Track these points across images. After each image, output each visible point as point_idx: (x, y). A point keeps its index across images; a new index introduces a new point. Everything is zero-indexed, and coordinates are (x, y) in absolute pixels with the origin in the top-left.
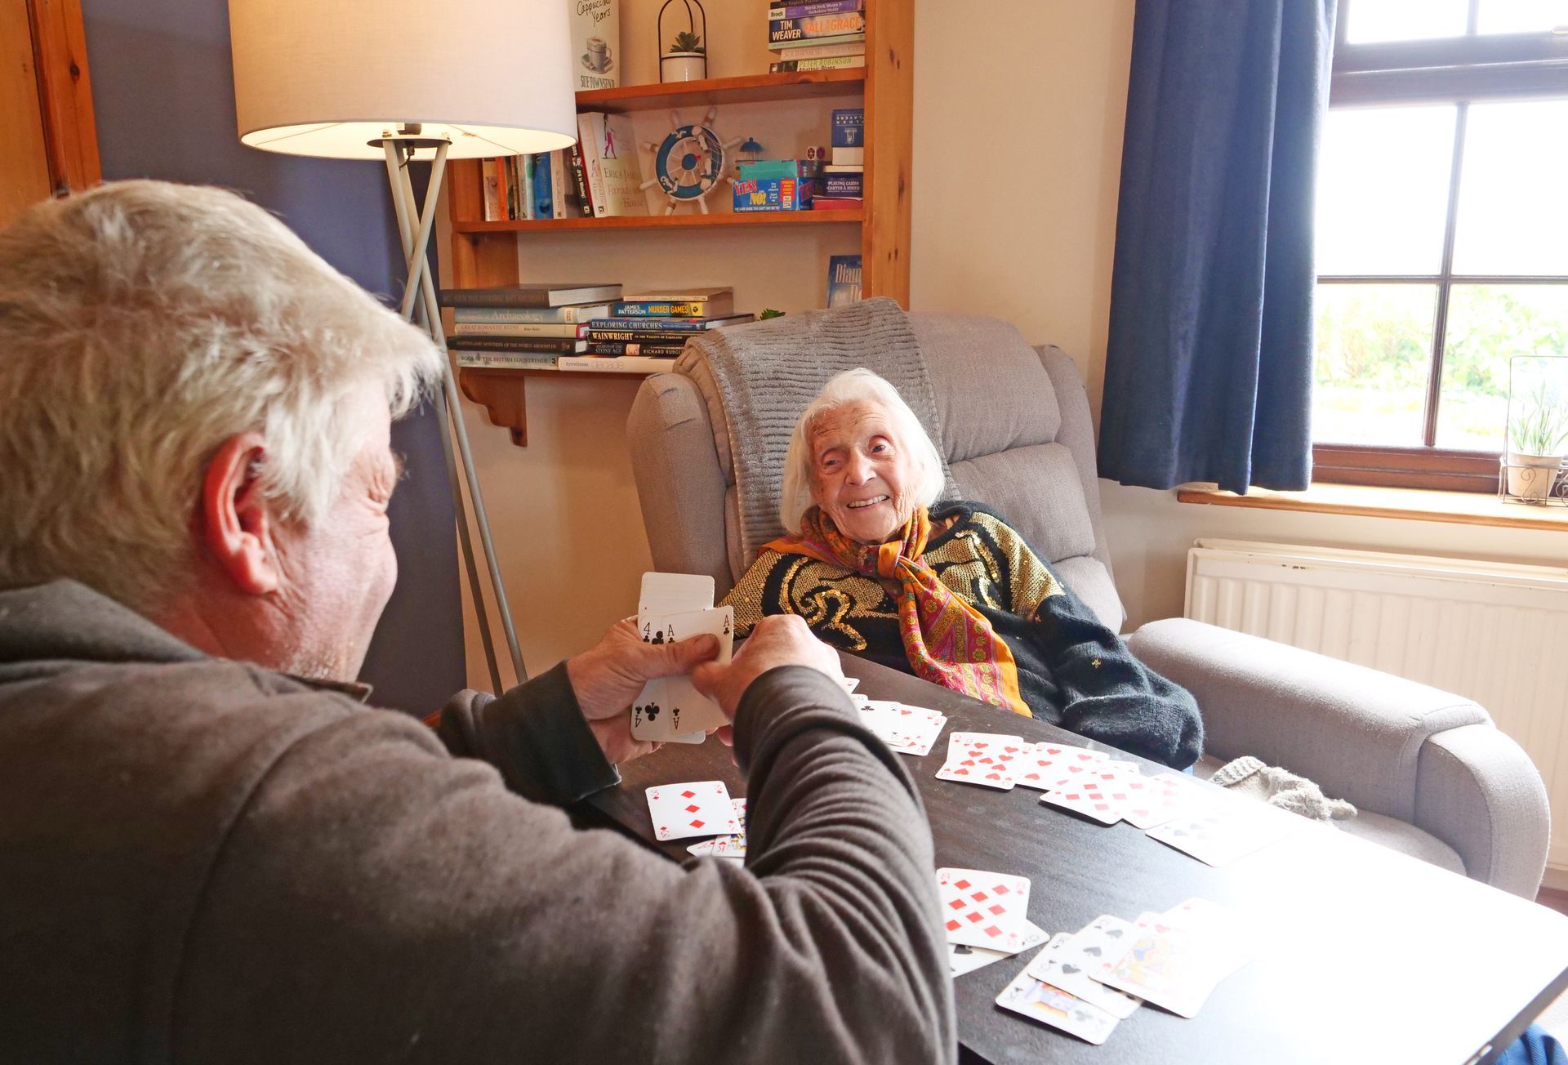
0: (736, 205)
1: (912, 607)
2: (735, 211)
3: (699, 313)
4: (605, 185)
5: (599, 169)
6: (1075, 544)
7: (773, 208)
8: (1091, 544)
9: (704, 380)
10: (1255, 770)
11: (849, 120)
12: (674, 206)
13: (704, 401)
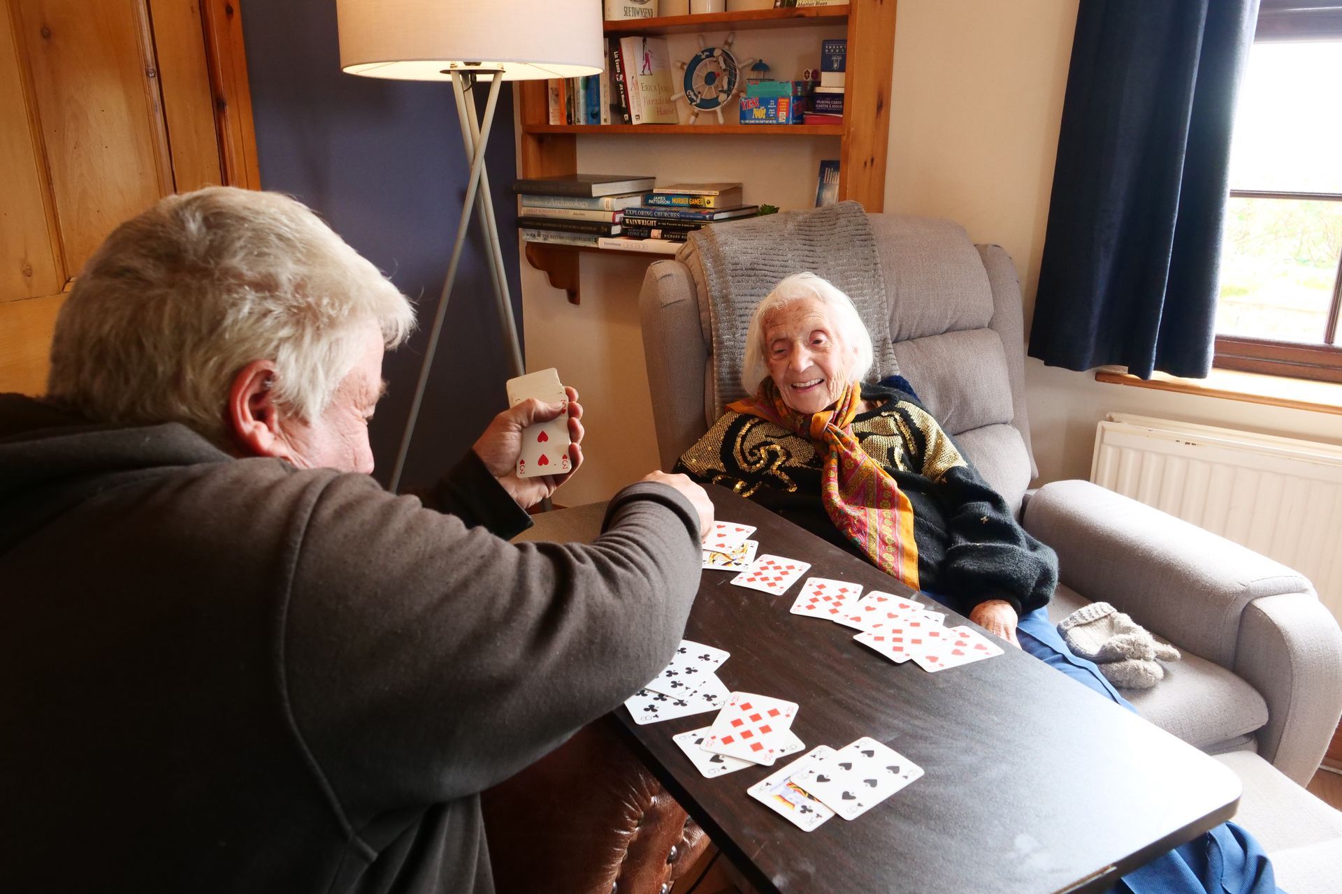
0: (741, 119)
1: (834, 463)
2: (741, 123)
3: (711, 205)
4: (641, 98)
5: (637, 84)
6: (995, 413)
7: (771, 122)
8: (1010, 414)
9: (696, 269)
10: (1106, 614)
11: (836, 49)
12: (697, 115)
13: (694, 285)
